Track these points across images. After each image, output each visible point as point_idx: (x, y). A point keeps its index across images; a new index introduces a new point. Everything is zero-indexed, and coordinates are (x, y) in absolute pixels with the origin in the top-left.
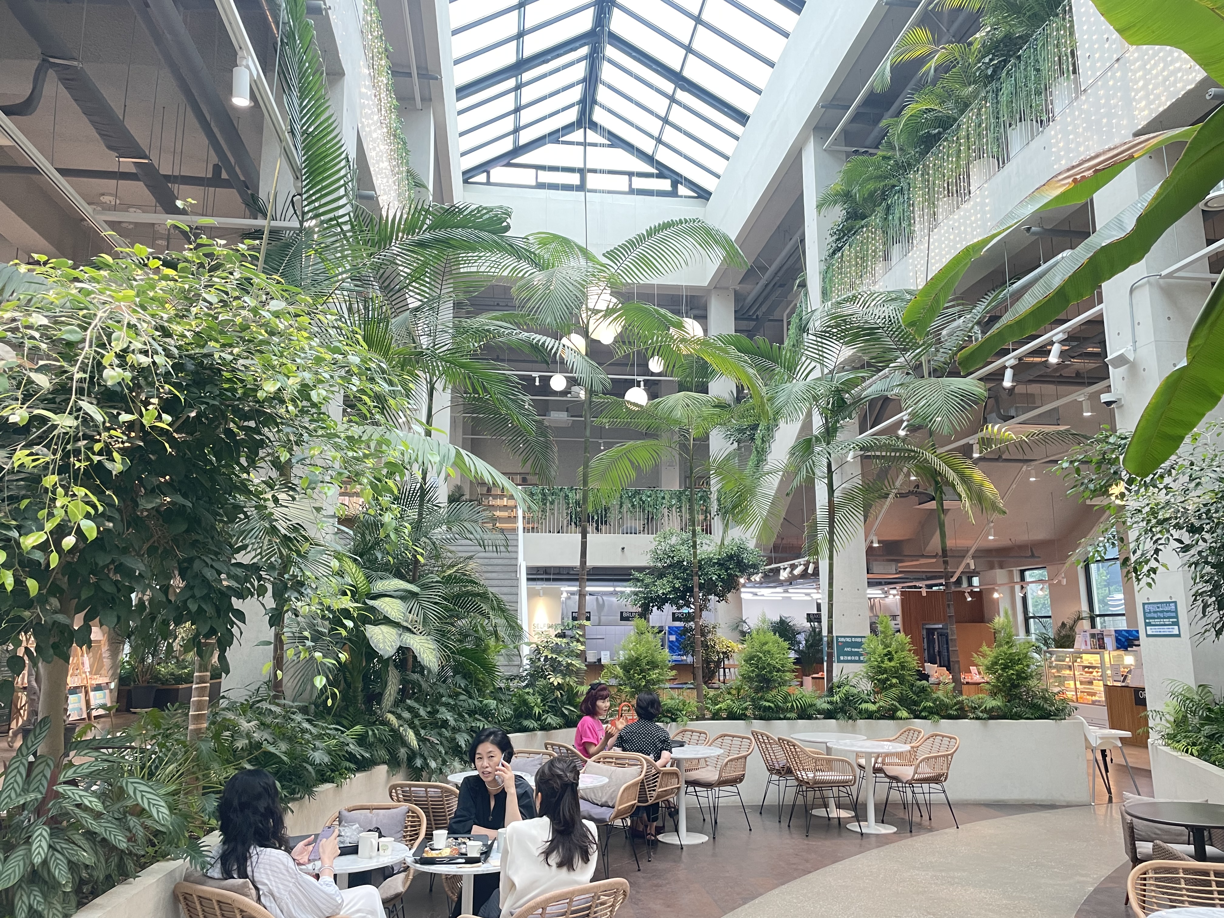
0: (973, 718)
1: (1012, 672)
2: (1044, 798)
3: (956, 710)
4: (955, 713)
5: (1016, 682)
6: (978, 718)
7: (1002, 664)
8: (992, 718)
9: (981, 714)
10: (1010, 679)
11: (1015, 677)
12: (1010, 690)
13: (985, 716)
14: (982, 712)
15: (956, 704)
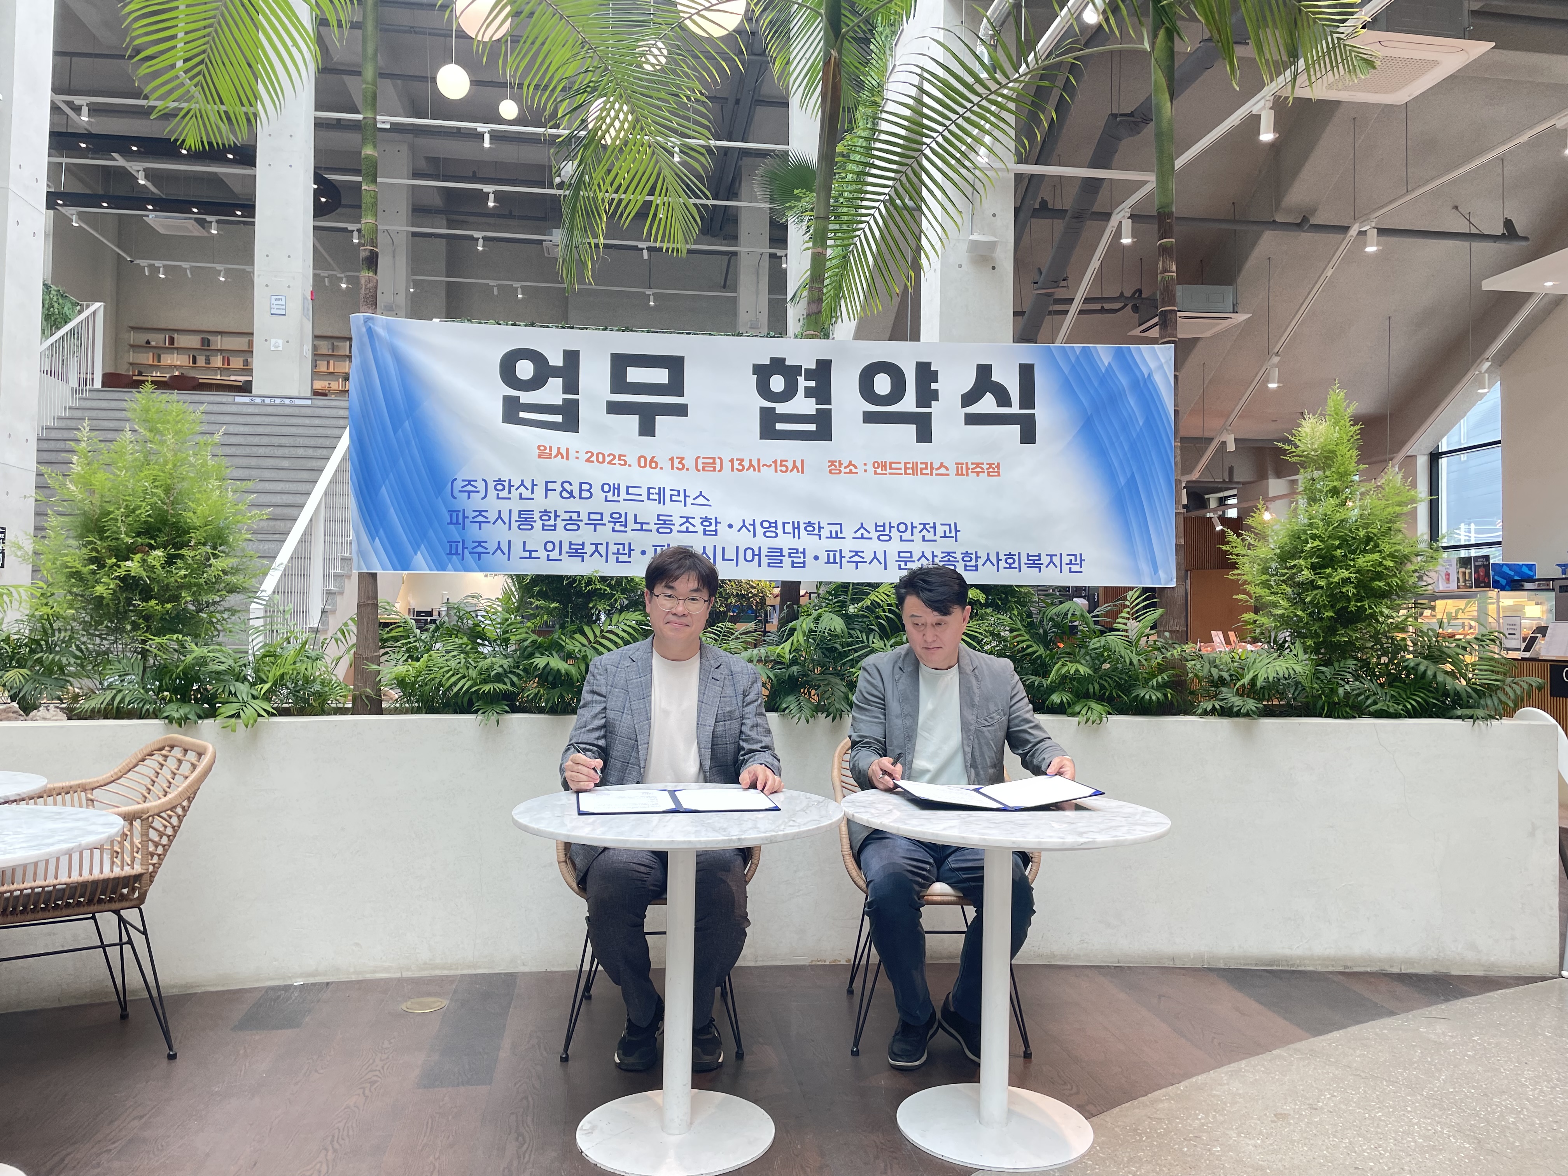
0: (1213, 712)
1: (1345, 574)
2: (1414, 953)
3: (1160, 687)
4: (1156, 695)
5: (1353, 606)
6: (1226, 712)
7: (1313, 552)
8: (1269, 712)
9: (1237, 701)
10: (1335, 596)
11: (1350, 590)
12: (1332, 631)
13: (1251, 704)
14: (1241, 692)
15: (1161, 669)
